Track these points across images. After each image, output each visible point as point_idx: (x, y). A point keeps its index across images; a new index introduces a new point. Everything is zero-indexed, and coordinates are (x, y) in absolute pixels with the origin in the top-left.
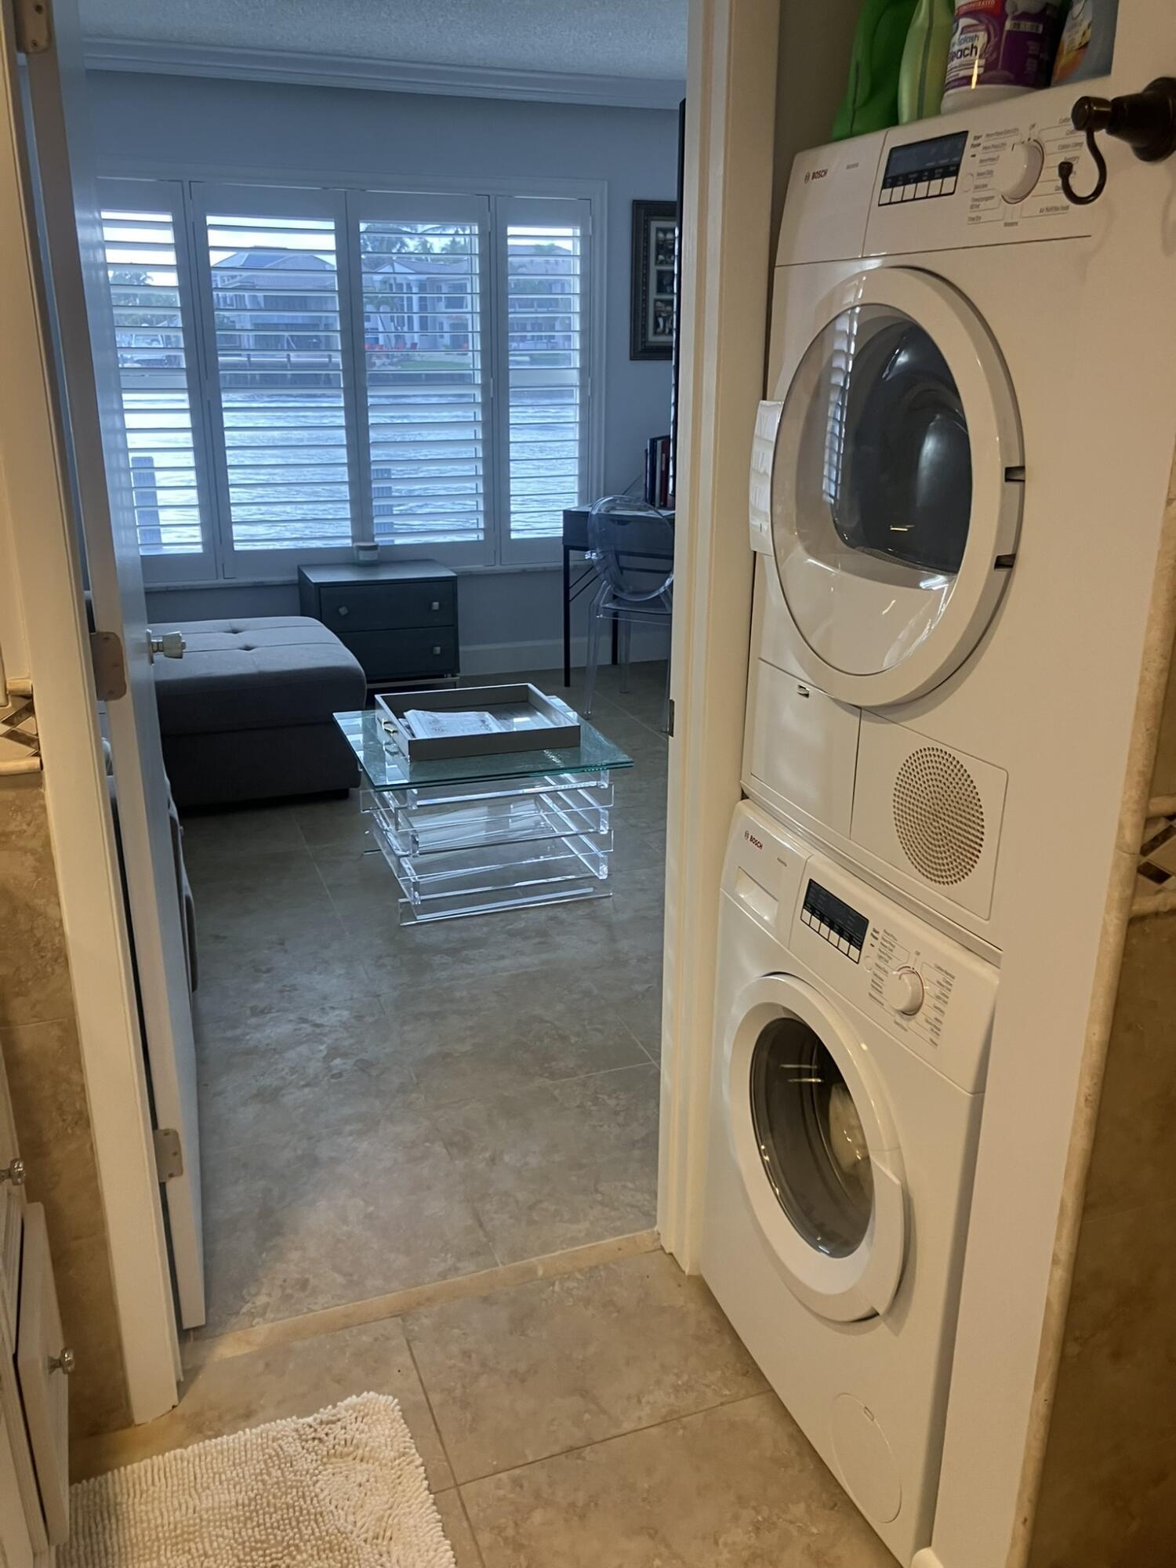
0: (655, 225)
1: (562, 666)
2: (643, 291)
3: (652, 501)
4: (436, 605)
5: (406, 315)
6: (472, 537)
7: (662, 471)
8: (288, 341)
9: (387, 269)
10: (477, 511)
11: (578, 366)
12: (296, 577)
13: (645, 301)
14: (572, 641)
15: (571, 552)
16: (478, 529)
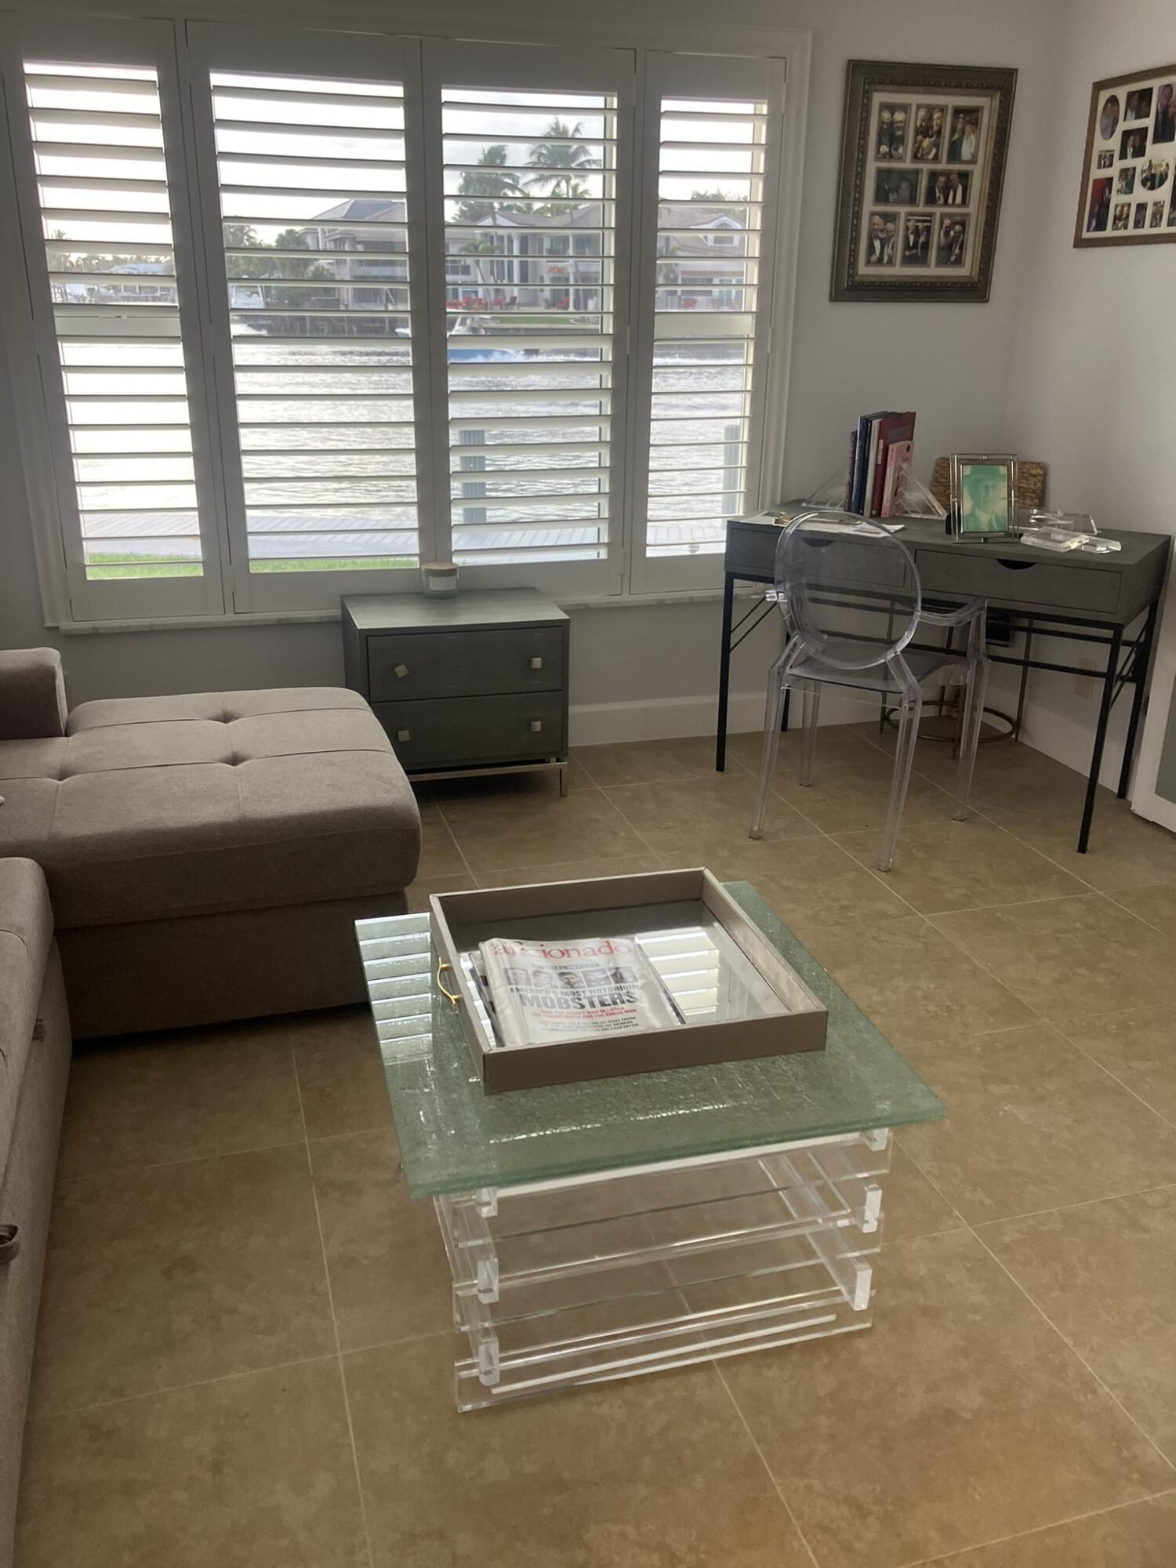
0: (879, 98)
1: (714, 731)
2: (855, 199)
3: (860, 509)
4: (537, 662)
5: (506, 260)
6: (590, 555)
7: (877, 465)
8: (387, 294)
9: (488, 222)
10: (599, 518)
11: (754, 309)
12: (337, 612)
13: (857, 215)
14: (731, 698)
15: (737, 582)
16: (599, 544)
